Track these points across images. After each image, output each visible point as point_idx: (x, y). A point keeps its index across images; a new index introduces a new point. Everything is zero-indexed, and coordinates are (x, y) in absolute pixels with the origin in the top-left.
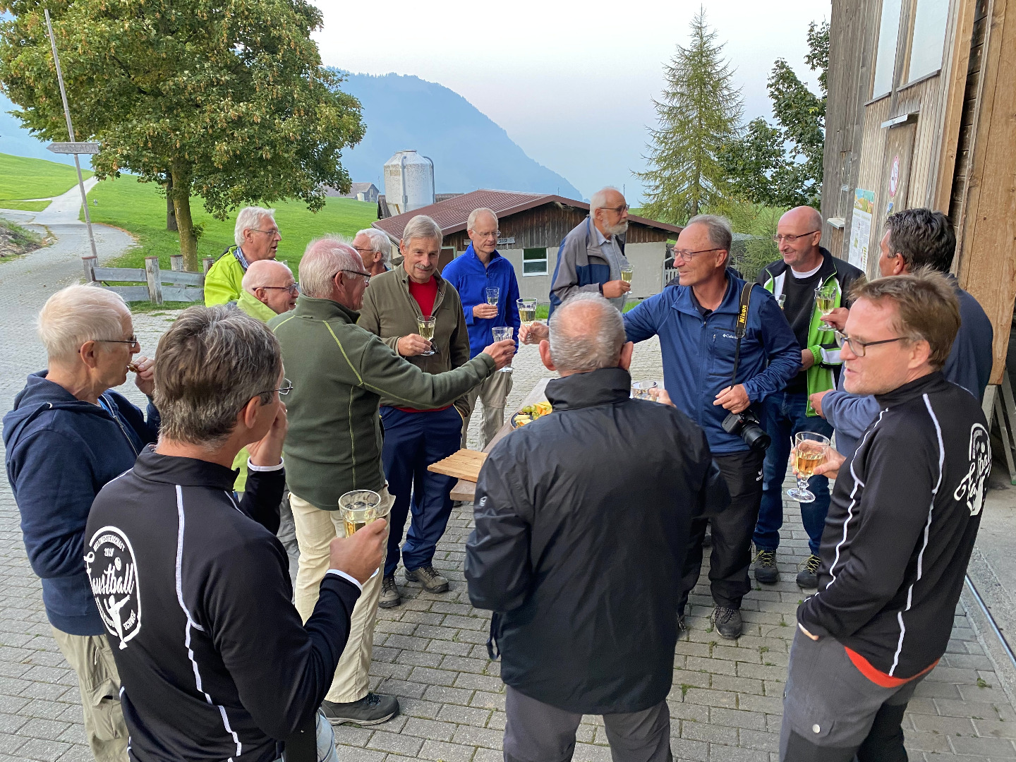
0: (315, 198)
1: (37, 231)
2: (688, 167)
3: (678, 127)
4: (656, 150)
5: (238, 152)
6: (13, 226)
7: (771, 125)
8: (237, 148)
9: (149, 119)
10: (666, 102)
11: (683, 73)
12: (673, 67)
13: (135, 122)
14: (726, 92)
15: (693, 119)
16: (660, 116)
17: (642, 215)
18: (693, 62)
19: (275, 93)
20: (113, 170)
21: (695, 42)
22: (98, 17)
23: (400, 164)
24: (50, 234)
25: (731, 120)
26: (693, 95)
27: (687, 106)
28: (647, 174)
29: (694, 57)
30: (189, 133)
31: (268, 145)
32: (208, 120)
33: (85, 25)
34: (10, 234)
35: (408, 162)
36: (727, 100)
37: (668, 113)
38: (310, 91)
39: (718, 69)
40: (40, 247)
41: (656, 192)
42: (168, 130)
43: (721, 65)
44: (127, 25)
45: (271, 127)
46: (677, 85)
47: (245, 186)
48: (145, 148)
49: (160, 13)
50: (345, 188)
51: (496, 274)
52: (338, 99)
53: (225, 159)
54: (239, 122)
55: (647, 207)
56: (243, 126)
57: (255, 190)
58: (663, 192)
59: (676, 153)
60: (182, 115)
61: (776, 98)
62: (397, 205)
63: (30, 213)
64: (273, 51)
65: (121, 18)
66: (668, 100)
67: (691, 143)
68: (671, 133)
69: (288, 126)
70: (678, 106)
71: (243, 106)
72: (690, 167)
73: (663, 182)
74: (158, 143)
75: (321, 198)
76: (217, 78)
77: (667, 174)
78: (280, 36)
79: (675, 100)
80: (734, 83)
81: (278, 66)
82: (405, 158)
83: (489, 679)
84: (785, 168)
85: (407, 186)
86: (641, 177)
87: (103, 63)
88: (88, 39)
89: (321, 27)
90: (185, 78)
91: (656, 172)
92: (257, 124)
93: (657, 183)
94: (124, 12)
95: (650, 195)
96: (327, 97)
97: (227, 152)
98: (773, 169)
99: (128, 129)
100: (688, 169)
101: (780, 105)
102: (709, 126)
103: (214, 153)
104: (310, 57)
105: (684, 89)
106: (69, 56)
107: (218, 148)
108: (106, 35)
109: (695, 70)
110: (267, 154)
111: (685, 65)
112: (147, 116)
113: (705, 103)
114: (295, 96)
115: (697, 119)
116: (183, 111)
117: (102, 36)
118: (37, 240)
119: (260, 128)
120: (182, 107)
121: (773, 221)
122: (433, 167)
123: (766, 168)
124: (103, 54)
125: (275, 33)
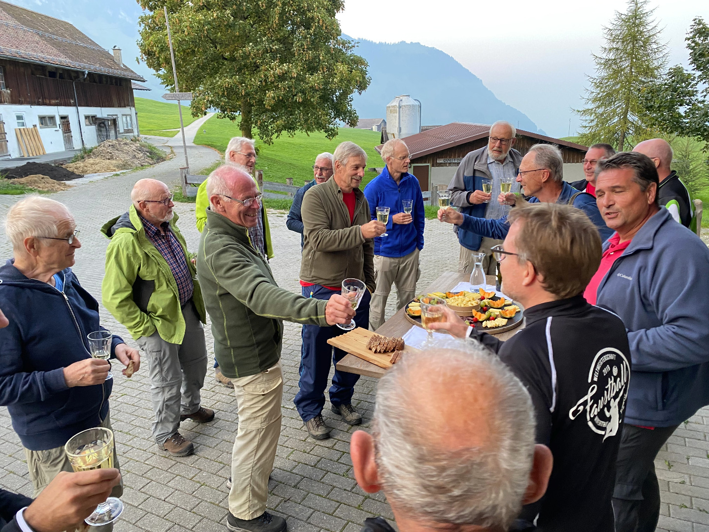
0: (332, 129)
1: (165, 150)
2: (619, 105)
3: (612, 75)
4: (593, 92)
5: (281, 98)
6: (150, 146)
7: (687, 70)
8: (280, 95)
9: (227, 77)
10: (604, 56)
11: (619, 32)
12: (611, 28)
13: (218, 79)
14: (654, 46)
15: (625, 68)
16: (598, 66)
17: (578, 142)
18: (628, 24)
19: (307, 57)
20: (202, 111)
21: (631, 8)
22: (198, 10)
23: (397, 105)
24: (172, 152)
25: (657, 68)
26: (626, 50)
27: (621, 58)
28: (584, 111)
29: (629, 19)
30: (250, 85)
31: (301, 92)
32: (263, 76)
33: (190, 16)
34: (148, 152)
35: (403, 104)
36: (655, 52)
37: (604, 64)
38: (332, 55)
39: (649, 28)
40: (165, 160)
41: (591, 124)
42: (237, 83)
43: (653, 25)
44: (215, 15)
45: (303, 80)
46: (614, 42)
47: (285, 121)
48: (223, 96)
49: (236, 5)
50: (353, 123)
51: (406, 189)
52: (352, 60)
53: (272, 102)
54: (282, 77)
55: (583, 136)
56: (285, 79)
57: (291, 124)
58: (597, 125)
59: (609, 95)
60: (247, 73)
61: (693, 48)
62: (393, 134)
63: (166, 138)
64: (308, 28)
65: (212, 10)
66: (605, 54)
67: (622, 87)
68: (606, 79)
69: (314, 80)
70: (613, 58)
71: (285, 66)
72: (620, 106)
73: (597, 117)
74: (231, 92)
75: (336, 129)
76: (270, 47)
77: (601, 110)
78: (313, 17)
79: (611, 54)
80: (661, 39)
81: (310, 38)
82: (401, 100)
83: (362, 513)
84: (697, 105)
85: (401, 121)
86: (579, 113)
87: (200, 40)
88: (191, 25)
89: (343, 9)
90: (250, 48)
91: (592, 110)
92: (294, 78)
93: (592, 118)
94: (214, 6)
95: (586, 127)
96: (343, 58)
97: (274, 98)
98: (686, 106)
99: (213, 83)
100: (618, 107)
101: (695, 54)
102: (639, 73)
103: (266, 98)
104: (333, 31)
105: (619, 45)
106: (179, 37)
107: (268, 95)
108: (202, 22)
109: (629, 30)
110: (299, 99)
111: (621, 26)
112: (225, 75)
113: (636, 56)
114: (321, 58)
115: (628, 68)
116: (248, 71)
117: (199, 23)
118: (164, 156)
119: (296, 80)
120: (247, 68)
121: (687, 148)
122: (420, 107)
123: (681, 105)
124: (199, 35)
125: (309, 15)
